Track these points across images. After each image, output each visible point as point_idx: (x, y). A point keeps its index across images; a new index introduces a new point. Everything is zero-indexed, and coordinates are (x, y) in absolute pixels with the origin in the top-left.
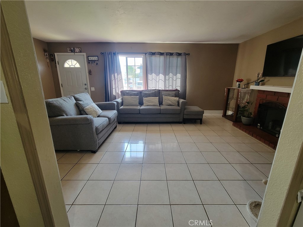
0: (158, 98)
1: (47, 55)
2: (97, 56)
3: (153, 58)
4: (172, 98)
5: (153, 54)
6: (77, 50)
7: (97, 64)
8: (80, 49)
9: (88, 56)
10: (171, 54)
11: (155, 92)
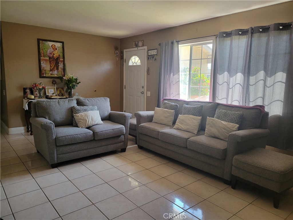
0: (200, 118)
1: (117, 53)
2: (157, 49)
3: (228, 41)
4: (223, 122)
5: (228, 35)
6: (140, 44)
7: (155, 59)
8: (143, 41)
9: (148, 50)
10: (265, 29)
11: (202, 107)
